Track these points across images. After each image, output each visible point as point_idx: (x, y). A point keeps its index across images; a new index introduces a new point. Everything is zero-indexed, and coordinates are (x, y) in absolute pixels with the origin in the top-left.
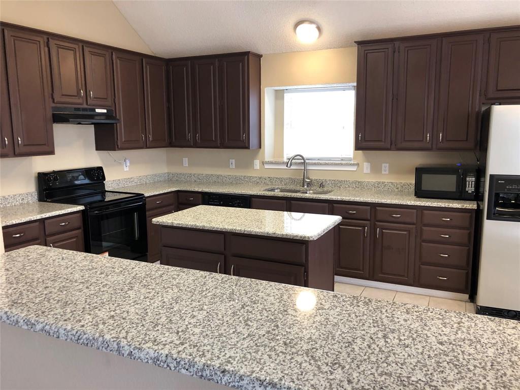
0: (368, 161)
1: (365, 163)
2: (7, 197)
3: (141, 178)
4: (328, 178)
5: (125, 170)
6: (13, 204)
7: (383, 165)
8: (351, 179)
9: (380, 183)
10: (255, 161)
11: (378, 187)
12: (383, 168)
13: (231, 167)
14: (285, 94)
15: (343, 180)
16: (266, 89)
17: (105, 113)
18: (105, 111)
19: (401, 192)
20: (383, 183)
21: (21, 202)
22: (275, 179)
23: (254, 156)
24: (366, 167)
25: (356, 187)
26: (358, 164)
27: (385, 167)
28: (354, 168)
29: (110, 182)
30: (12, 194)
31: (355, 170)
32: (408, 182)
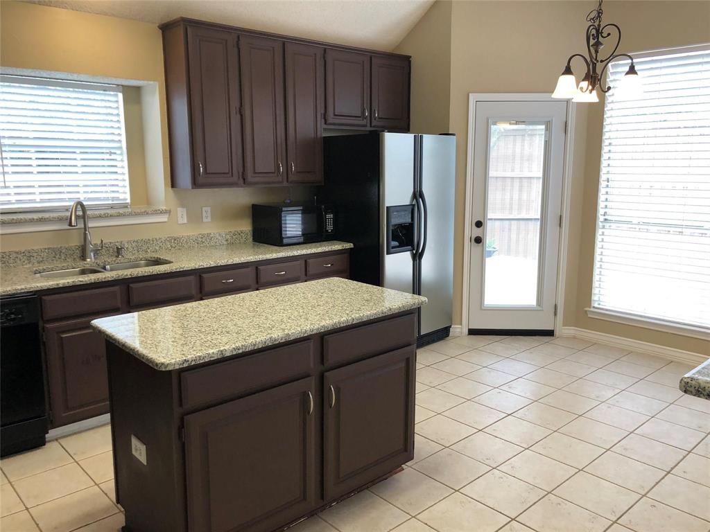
0: (183, 206)
1: (178, 209)
7: (204, 209)
9: (203, 235)
11: (203, 243)
12: (204, 214)
19: (231, 245)
20: (209, 235)
24: (182, 215)
25: (171, 246)
26: (169, 211)
27: (207, 213)
28: (164, 218)
31: (166, 220)
32: (239, 229)
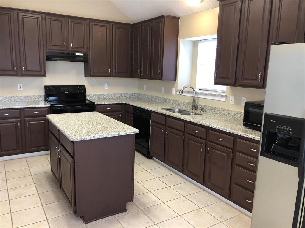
0: (233, 95)
1: (231, 96)
2: (26, 96)
3: (116, 94)
4: (208, 105)
5: (105, 89)
6: (30, 100)
7: (242, 98)
8: (221, 107)
9: (238, 112)
10: (173, 89)
12: (242, 101)
13: (162, 92)
14: (199, 44)
15: (216, 107)
16: (180, 40)
17: (82, 56)
18: (83, 55)
21: (34, 99)
22: (181, 102)
23: (173, 86)
26: (226, 96)
27: (244, 101)
28: (223, 99)
29: (93, 95)
30: (29, 95)
31: (224, 100)
